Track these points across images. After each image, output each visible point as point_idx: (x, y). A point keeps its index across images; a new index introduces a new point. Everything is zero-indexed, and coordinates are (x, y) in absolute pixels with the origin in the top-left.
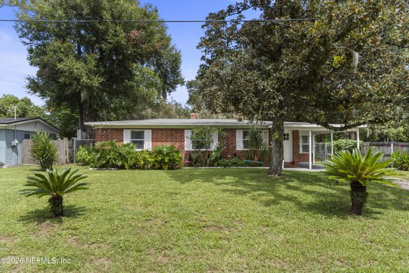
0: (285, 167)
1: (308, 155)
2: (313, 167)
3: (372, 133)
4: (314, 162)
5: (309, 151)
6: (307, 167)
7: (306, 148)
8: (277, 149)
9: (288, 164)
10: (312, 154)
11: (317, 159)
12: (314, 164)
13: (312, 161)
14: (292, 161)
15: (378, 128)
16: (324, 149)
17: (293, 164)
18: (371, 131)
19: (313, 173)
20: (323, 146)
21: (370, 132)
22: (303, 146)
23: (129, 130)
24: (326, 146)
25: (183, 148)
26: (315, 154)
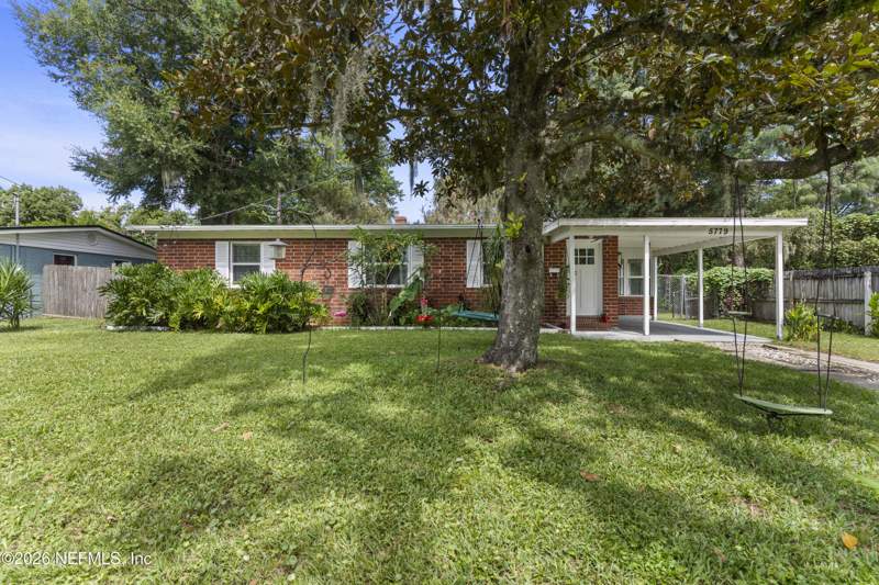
0: (579, 327)
1: (641, 300)
2: (655, 329)
3: (797, 251)
4: (656, 315)
5: (643, 293)
6: (639, 328)
7: (637, 286)
9: (587, 322)
10: (652, 300)
11: (663, 309)
12: (655, 320)
13: (652, 313)
14: (600, 313)
15: (810, 241)
16: (680, 287)
17: (602, 321)
18: (794, 248)
19: (654, 347)
20: (676, 284)
21: (790, 249)
22: (632, 280)
23: (227, 243)
24: (684, 283)
25: (346, 283)
26: (658, 298)
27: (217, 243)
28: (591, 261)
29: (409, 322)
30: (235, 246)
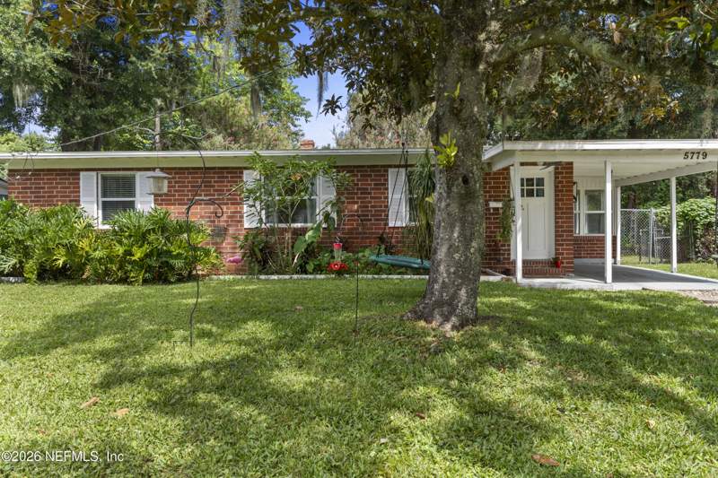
0: (526, 274)
1: (603, 239)
2: (620, 275)
4: (619, 257)
5: (604, 231)
6: (599, 274)
7: (596, 222)
8: (454, 209)
9: (540, 267)
10: (614, 239)
11: (627, 251)
12: (619, 265)
13: (614, 257)
14: (552, 256)
16: (648, 224)
17: (555, 266)
19: (618, 298)
20: (644, 220)
22: (589, 216)
23: (94, 173)
24: (653, 218)
25: (241, 221)
26: (622, 237)
27: (82, 173)
28: (541, 193)
29: (318, 269)
30: (104, 178)
